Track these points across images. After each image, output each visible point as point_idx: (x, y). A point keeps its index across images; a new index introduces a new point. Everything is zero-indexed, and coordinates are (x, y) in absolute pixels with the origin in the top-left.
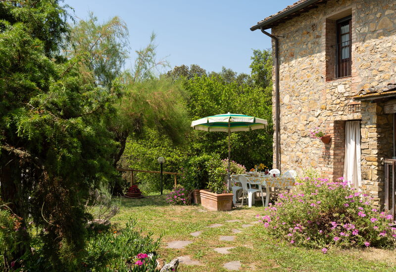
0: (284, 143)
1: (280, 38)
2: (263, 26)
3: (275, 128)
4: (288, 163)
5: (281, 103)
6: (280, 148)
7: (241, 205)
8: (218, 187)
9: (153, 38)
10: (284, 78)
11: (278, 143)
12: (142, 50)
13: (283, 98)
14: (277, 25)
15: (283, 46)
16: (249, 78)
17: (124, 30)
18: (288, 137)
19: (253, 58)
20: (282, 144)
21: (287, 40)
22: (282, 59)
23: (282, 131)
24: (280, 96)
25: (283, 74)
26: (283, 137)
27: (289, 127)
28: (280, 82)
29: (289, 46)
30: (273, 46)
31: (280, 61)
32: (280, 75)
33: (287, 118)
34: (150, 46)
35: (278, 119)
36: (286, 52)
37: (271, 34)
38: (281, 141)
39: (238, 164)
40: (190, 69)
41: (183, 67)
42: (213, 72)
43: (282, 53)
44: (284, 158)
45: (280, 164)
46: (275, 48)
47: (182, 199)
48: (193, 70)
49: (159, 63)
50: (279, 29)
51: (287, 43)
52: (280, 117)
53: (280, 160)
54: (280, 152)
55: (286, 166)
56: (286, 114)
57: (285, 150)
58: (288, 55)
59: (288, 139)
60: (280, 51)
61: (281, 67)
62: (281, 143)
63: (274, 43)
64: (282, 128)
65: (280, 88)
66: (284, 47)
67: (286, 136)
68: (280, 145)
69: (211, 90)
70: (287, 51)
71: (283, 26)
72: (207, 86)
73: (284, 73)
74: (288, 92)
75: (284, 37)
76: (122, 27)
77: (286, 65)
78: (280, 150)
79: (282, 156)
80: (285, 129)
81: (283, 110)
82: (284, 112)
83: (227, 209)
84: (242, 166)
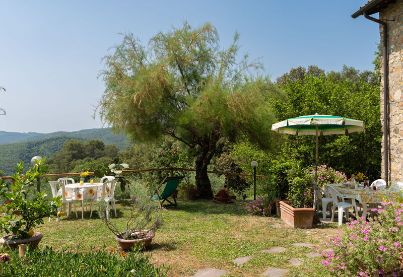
0: (395, 148)
1: (389, 22)
2: (367, 12)
3: (383, 130)
4: (400, 173)
5: (391, 100)
6: (390, 154)
7: (330, 220)
8: (296, 199)
9: (236, 38)
10: (394, 70)
11: (388, 149)
12: (224, 52)
13: (394, 94)
14: (386, 7)
15: (394, 31)
16: (374, 75)
17: (214, 35)
18: (399, 141)
19: (378, 53)
20: (393, 150)
21: (399, 24)
22: (392, 47)
23: (392, 134)
24: (390, 92)
25: (394, 65)
26: (394, 141)
27: (401, 129)
28: (390, 75)
29: (401, 30)
30: (381, 33)
31: (389, 50)
32: (390, 66)
33: (398, 118)
34: (233, 46)
35: (387, 119)
36: (397, 38)
37: (378, 19)
38: (391, 146)
39: (337, 172)
40: (307, 71)
41: (300, 69)
42: (332, 72)
43: (392, 40)
44: (394, 166)
45: (390, 173)
46: (383, 35)
47: (261, 210)
48: (311, 71)
49: (250, 66)
50: (388, 12)
51: (398, 27)
52: (390, 117)
53: (390, 169)
54: (390, 159)
55: (397, 177)
56: (397, 113)
57: (397, 156)
58: (399, 42)
59: (400, 144)
60: (390, 37)
61: (391, 56)
62: (391, 148)
63: (382, 29)
64: (392, 130)
65: (390, 82)
66: (394, 33)
67: (397, 139)
68: (390, 150)
69: (320, 89)
70: (399, 36)
71: (393, 7)
72: (315, 86)
73: (395, 63)
74: (399, 86)
75: (394, 20)
76: (212, 33)
77: (398, 54)
78: (390, 156)
79: (393, 164)
80: (396, 131)
81: (394, 109)
82: (394, 111)
83: (307, 226)
84: (343, 174)
